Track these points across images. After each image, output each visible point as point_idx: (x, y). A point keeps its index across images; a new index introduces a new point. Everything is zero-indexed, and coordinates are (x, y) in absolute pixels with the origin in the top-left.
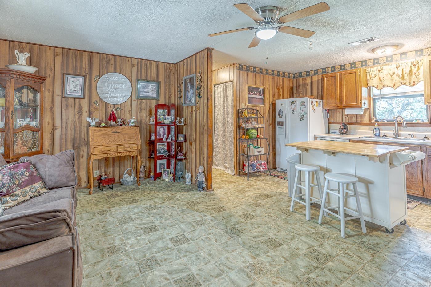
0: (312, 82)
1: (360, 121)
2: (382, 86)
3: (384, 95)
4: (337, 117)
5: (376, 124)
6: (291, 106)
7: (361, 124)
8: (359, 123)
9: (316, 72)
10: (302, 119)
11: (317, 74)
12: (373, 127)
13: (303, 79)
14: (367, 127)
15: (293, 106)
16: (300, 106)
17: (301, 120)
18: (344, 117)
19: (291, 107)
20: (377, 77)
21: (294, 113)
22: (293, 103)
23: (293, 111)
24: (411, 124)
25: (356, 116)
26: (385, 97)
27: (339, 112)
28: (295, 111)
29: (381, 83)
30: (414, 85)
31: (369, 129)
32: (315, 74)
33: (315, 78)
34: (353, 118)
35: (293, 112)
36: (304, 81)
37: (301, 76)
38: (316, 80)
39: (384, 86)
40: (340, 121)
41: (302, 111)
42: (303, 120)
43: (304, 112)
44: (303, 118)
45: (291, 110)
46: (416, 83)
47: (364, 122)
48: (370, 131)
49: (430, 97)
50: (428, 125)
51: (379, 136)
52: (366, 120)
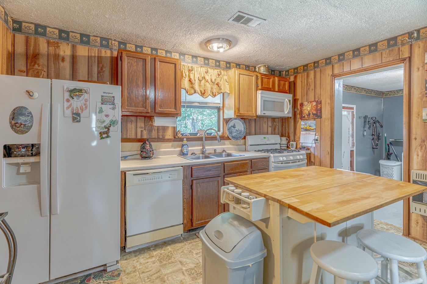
0: (74, 58)
1: (163, 135)
2: (193, 91)
3: (189, 102)
4: (127, 131)
5: (185, 139)
6: (68, 101)
7: (163, 140)
8: (161, 139)
9: (85, 39)
10: (104, 136)
11: (88, 43)
12: (180, 143)
13: (48, 43)
14: (170, 144)
15: (77, 103)
16: (99, 105)
17: (102, 138)
18: (139, 130)
19: (66, 104)
20: (187, 79)
21: (79, 121)
22: (74, 93)
23: (78, 115)
24: (211, 138)
25: (157, 128)
26: (191, 105)
27: (131, 121)
28: (82, 115)
29: (192, 87)
30: (215, 96)
31: (172, 147)
32: (82, 42)
33: (82, 51)
34: (153, 131)
35: (76, 117)
36: (50, 48)
37: (44, 34)
38: (85, 56)
39: (195, 92)
40: (133, 137)
41: (107, 116)
42: (108, 137)
43: (110, 118)
44: (107, 133)
45: (68, 112)
46: (217, 94)
47: (167, 137)
48: (174, 149)
49: (239, 111)
50: (223, 138)
51: (187, 155)
52: (169, 135)
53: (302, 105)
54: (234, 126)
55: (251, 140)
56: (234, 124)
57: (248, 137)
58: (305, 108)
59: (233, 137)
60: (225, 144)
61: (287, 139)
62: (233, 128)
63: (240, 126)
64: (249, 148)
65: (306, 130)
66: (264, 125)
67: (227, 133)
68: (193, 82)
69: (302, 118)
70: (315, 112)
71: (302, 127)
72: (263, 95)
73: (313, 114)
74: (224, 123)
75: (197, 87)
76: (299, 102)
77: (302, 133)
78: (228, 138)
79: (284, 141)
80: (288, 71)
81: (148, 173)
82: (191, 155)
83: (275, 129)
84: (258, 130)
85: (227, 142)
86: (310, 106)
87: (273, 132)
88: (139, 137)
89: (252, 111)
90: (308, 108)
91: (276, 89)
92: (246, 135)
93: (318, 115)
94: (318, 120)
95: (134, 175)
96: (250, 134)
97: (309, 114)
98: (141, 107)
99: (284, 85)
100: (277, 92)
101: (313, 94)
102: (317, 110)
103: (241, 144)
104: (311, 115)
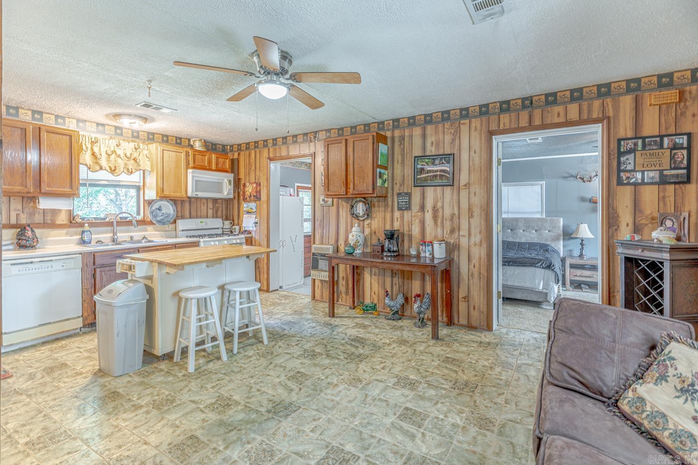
1: (52, 220)
2: (98, 168)
3: (93, 180)
5: (86, 225)
7: (53, 226)
8: (49, 224)
12: (80, 229)
14: (64, 231)
18: (13, 214)
20: (89, 152)
24: (126, 223)
25: (42, 211)
26: (95, 184)
29: (97, 163)
30: (131, 173)
31: (67, 234)
34: (37, 215)
39: (101, 169)
46: (134, 171)
47: (58, 222)
48: (70, 238)
49: (163, 191)
50: (143, 222)
51: (90, 243)
52: (62, 219)
53: (244, 185)
54: (160, 209)
55: (182, 224)
56: (160, 206)
57: (179, 222)
58: (247, 189)
59: (159, 222)
60: (146, 230)
61: (231, 223)
62: (158, 211)
63: (169, 209)
64: (180, 233)
65: (248, 213)
66: (202, 206)
67: (149, 217)
68: (98, 156)
69: (245, 199)
70: (255, 194)
71: (245, 209)
72: (194, 174)
73: (254, 196)
74: (146, 205)
75: (103, 162)
76: (242, 182)
77: (245, 216)
78: (151, 223)
79: (227, 224)
80: (232, 146)
81: (32, 262)
82: (96, 243)
83: (217, 212)
84: (193, 213)
85: (150, 228)
86: (251, 188)
87: (215, 215)
88: (13, 221)
89: (181, 192)
90: (249, 189)
91: (214, 167)
92: (178, 217)
93: (257, 198)
94: (258, 202)
95: (12, 264)
96: (183, 217)
97: (251, 195)
98: (19, 186)
99: (224, 163)
100: (214, 170)
101: (254, 175)
102: (257, 192)
103: (170, 229)
104: (252, 197)
